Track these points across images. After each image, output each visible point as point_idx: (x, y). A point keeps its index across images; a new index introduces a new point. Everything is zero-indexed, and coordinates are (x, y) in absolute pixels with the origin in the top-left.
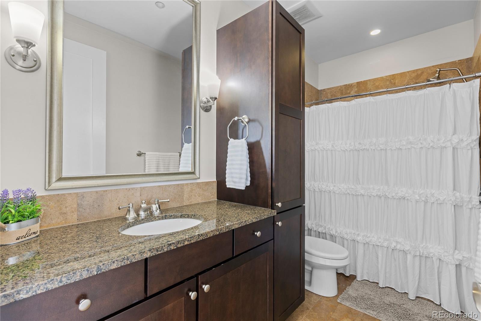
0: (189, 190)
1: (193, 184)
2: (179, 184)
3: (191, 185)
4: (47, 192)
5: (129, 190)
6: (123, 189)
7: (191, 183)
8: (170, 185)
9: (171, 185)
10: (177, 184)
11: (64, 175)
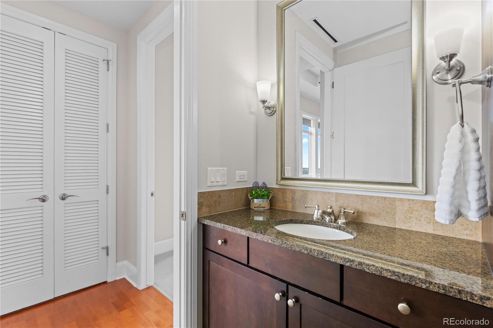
0: (405, 209)
1: (414, 201)
2: (386, 197)
3: (409, 202)
4: (278, 185)
5: (326, 193)
6: (321, 192)
7: (410, 199)
8: (371, 196)
9: (373, 197)
10: (383, 197)
11: (287, 175)
